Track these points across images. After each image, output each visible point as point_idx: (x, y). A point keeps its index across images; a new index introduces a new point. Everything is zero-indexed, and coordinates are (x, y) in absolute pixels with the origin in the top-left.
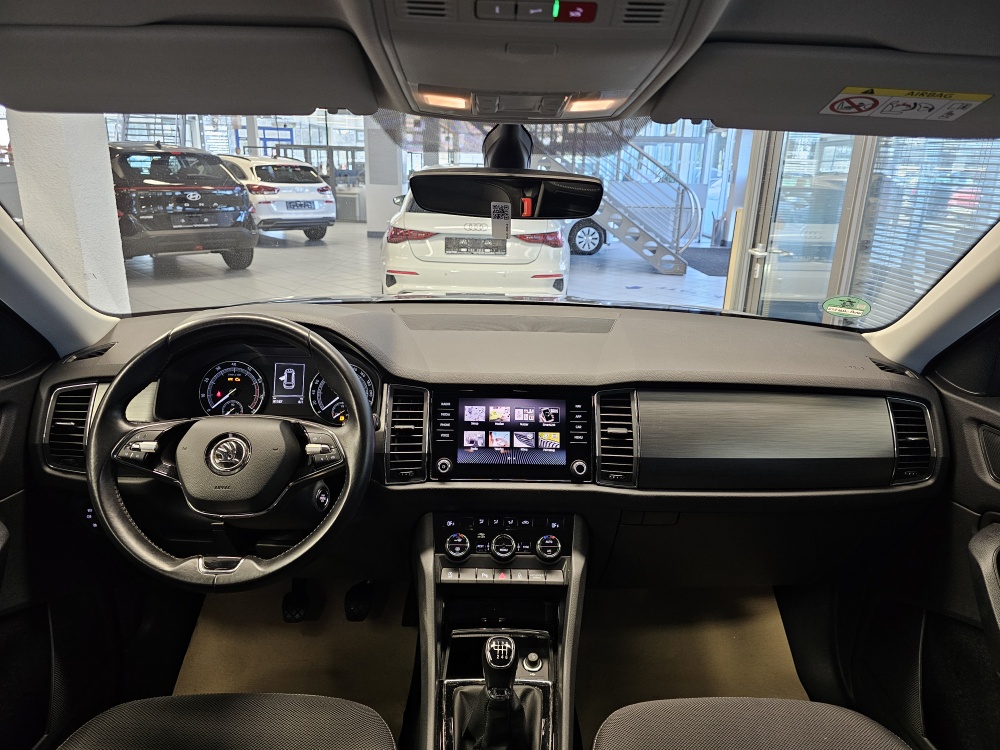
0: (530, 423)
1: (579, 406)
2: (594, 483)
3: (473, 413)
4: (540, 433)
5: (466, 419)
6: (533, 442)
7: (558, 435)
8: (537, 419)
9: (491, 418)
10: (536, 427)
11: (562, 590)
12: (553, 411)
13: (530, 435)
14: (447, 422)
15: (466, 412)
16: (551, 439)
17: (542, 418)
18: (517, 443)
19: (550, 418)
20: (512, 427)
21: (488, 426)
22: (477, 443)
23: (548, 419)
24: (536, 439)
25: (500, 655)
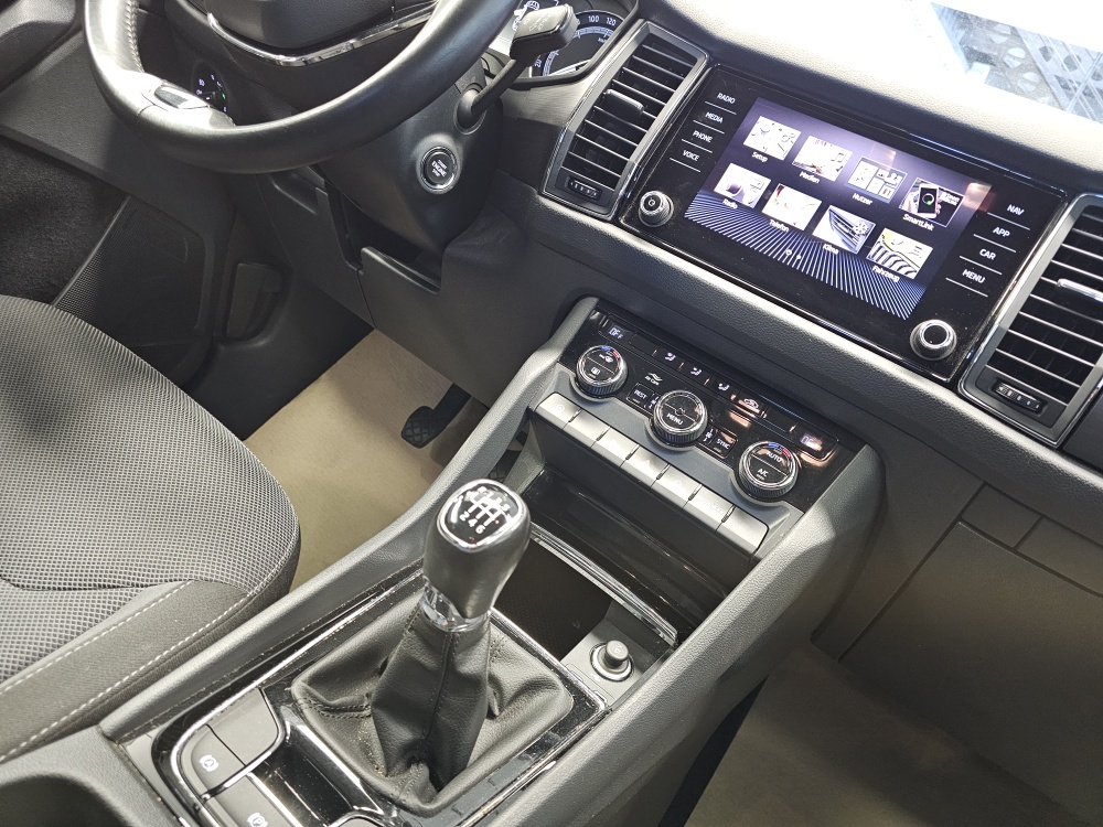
0: (877, 203)
1: (1018, 211)
2: (952, 387)
3: (769, 135)
4: (886, 232)
5: (749, 142)
6: (861, 241)
7: (927, 250)
8: (899, 198)
9: (799, 159)
10: (885, 216)
11: (746, 561)
12: (944, 197)
13: (862, 226)
14: (709, 133)
15: (756, 129)
16: (906, 254)
17: (910, 204)
18: (825, 230)
19: (931, 209)
20: (831, 196)
21: (783, 173)
22: (742, 195)
23: (923, 208)
24: (872, 238)
25: (473, 516)
